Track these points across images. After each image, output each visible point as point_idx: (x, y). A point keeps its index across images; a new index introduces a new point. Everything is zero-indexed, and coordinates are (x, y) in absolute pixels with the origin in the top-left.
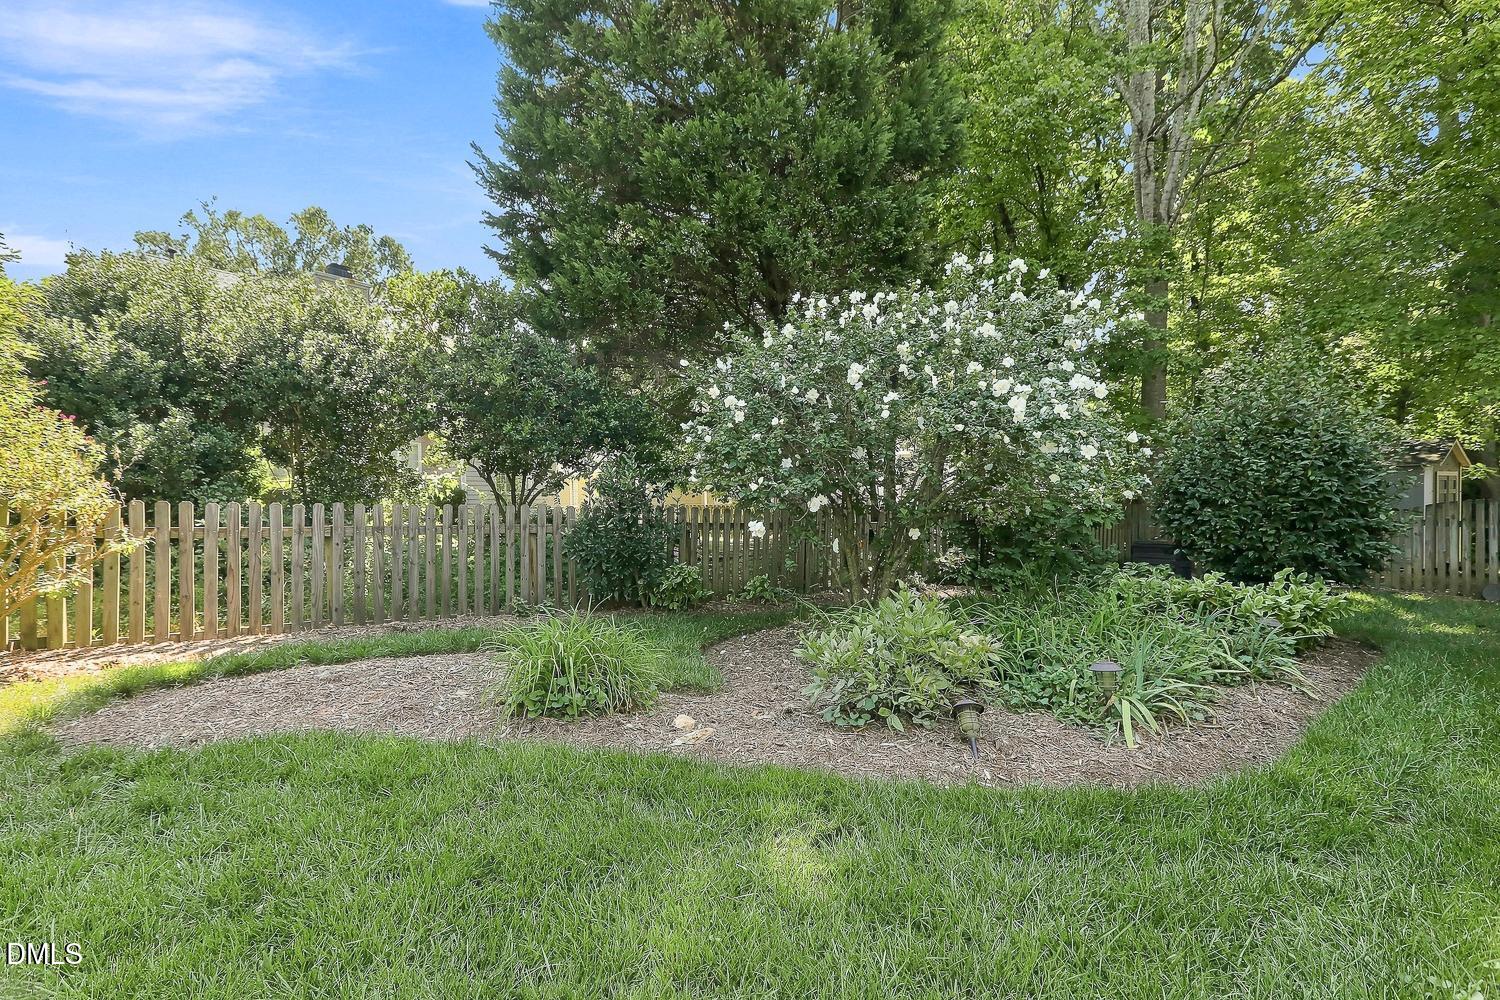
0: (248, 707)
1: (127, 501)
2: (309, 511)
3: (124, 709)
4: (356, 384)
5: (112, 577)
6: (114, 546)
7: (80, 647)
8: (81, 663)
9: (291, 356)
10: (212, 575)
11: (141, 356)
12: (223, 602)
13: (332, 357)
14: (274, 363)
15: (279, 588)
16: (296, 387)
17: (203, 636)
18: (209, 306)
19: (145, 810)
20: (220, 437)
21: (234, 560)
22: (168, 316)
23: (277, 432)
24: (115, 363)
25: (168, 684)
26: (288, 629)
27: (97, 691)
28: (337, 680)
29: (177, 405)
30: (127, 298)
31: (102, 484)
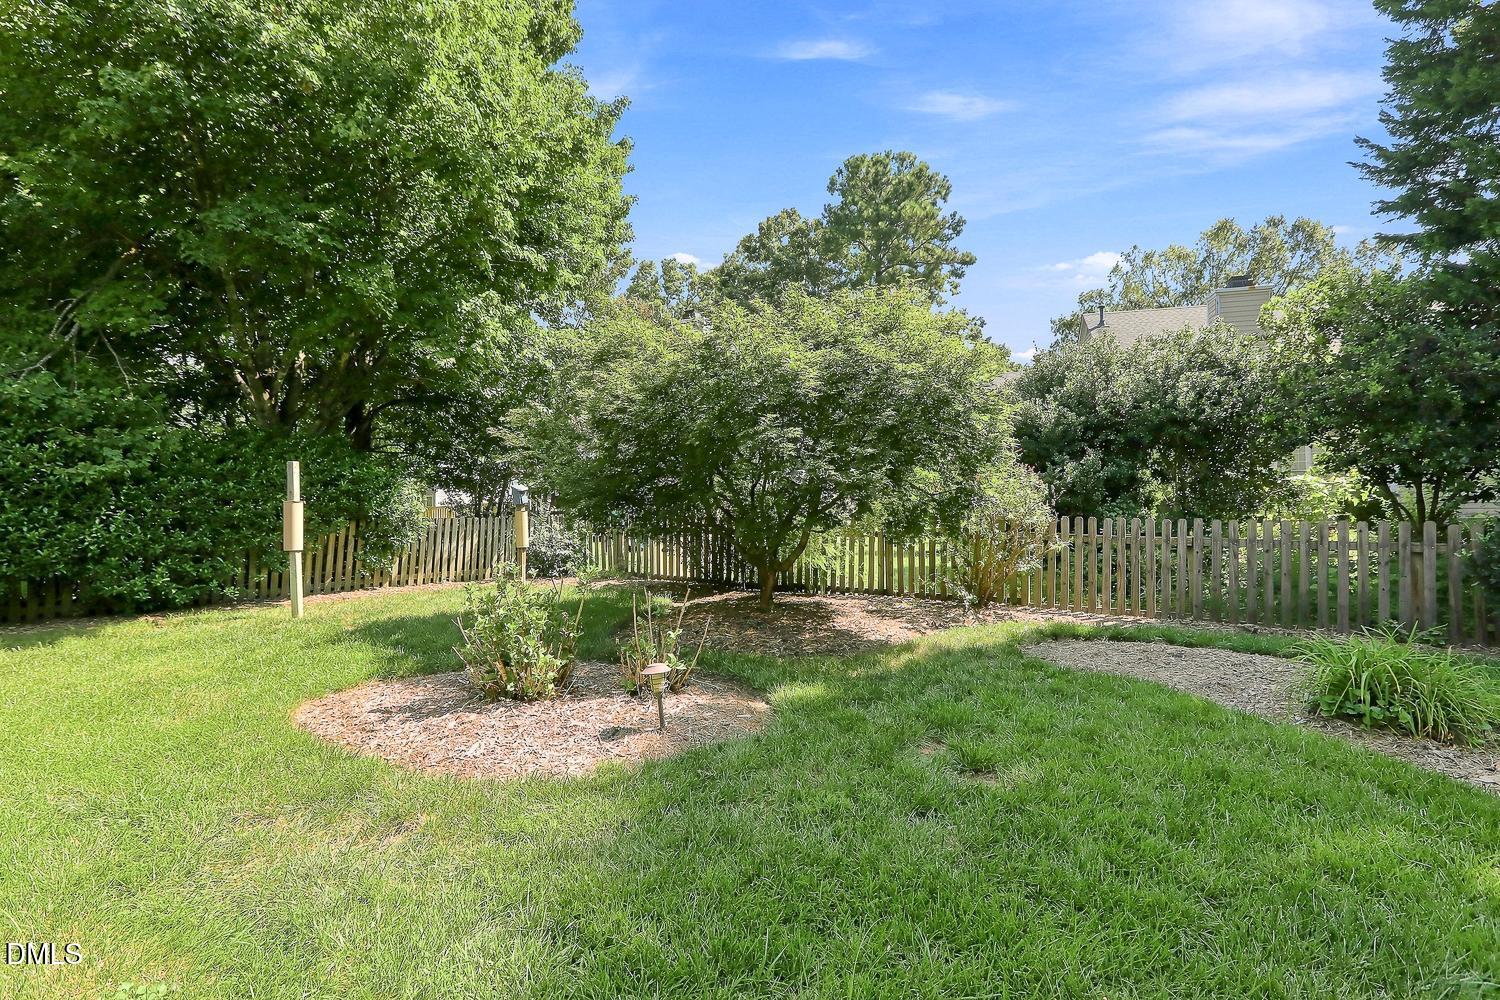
0: (1116, 659)
1: (1059, 517)
2: (1175, 525)
3: (1053, 645)
4: (1226, 410)
5: (1052, 563)
6: (1053, 547)
7: (1037, 606)
8: (1035, 616)
9: (1169, 397)
10: (1107, 570)
11: (1071, 416)
12: (1114, 590)
13: (1205, 391)
14: (1156, 406)
15: (1151, 583)
16: (1173, 421)
17: (1102, 611)
18: (1114, 369)
19: (1054, 691)
20: (1119, 466)
21: (1121, 560)
22: (1087, 385)
23: (1164, 456)
24: (1058, 423)
25: (1076, 637)
26: (1158, 616)
27: (1041, 632)
28: (1179, 656)
29: (1092, 446)
30: (1065, 376)
31: (1047, 507)
